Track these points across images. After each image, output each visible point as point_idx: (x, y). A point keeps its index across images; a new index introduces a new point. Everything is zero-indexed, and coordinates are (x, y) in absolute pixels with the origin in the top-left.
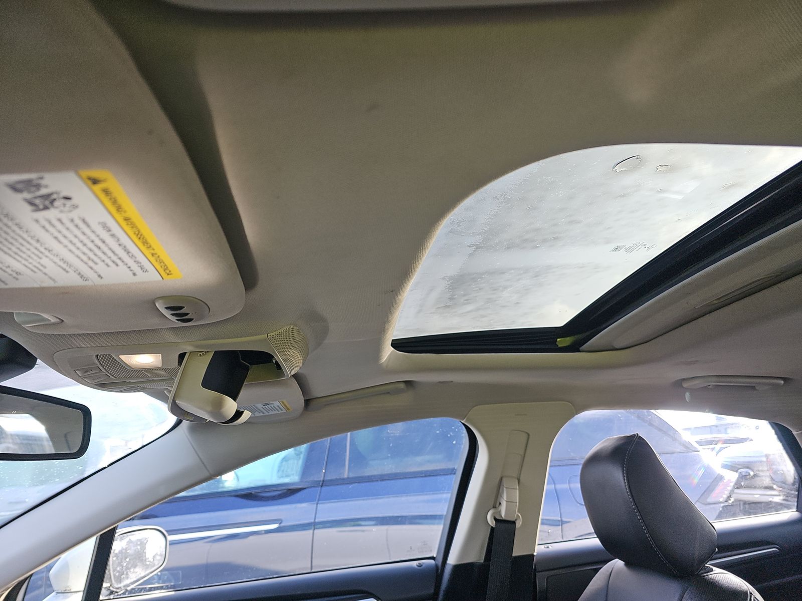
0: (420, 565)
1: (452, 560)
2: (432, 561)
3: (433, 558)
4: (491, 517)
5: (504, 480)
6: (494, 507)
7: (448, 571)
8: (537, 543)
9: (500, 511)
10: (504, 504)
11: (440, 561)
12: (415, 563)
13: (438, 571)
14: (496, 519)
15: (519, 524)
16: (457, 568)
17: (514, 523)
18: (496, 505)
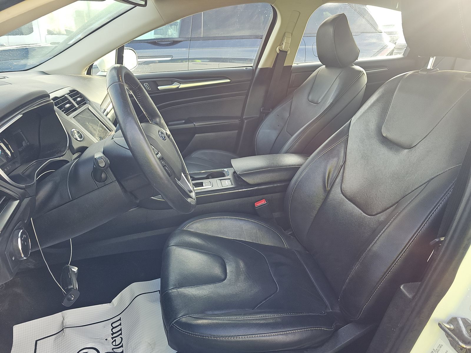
0: (246, 69)
1: (260, 66)
2: (251, 68)
3: (251, 67)
4: (278, 49)
5: (286, 33)
6: (280, 45)
7: (258, 70)
8: (293, 63)
9: (282, 47)
10: (284, 44)
11: (254, 68)
12: (244, 68)
13: (253, 71)
14: (280, 50)
15: (288, 53)
16: (261, 69)
17: (287, 52)
18: (281, 44)
